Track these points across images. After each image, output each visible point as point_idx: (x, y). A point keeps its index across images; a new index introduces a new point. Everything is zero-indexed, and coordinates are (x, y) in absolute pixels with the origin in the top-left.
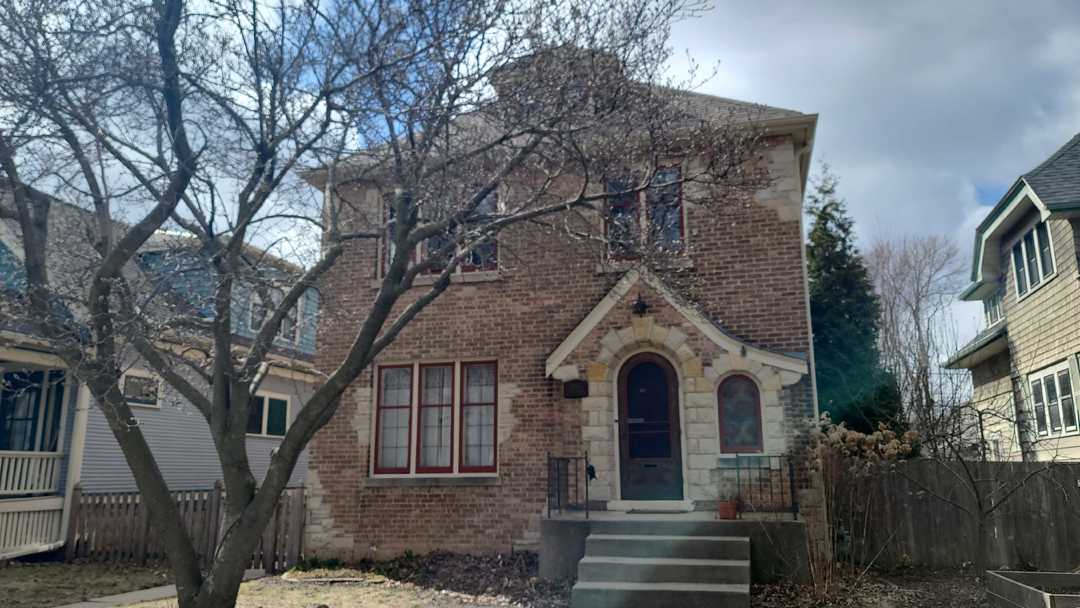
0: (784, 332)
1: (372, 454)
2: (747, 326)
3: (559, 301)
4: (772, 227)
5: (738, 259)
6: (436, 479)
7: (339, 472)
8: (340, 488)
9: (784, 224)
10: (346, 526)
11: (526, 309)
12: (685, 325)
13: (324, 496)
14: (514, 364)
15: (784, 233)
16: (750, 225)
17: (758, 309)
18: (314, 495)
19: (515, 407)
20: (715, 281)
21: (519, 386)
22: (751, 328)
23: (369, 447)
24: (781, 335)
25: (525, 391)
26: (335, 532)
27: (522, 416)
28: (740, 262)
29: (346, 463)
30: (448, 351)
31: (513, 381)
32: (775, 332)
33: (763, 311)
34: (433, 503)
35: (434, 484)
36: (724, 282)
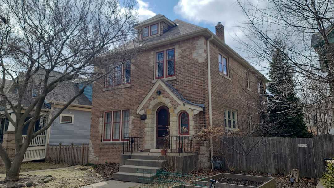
0: (199, 98)
1: (103, 136)
2: (189, 96)
3: (143, 92)
4: (197, 65)
5: (187, 76)
6: (115, 143)
7: (95, 141)
8: (96, 145)
9: (200, 64)
10: (97, 155)
11: (136, 94)
12: (170, 97)
13: (93, 147)
14: (133, 111)
15: (200, 67)
16: (191, 65)
17: (192, 91)
18: (91, 147)
19: (133, 122)
20: (181, 83)
21: (134, 117)
22: (190, 97)
23: (102, 134)
24: (198, 98)
25: (135, 118)
26: (94, 157)
27: (134, 125)
28: (188, 77)
29: (97, 138)
30: (119, 107)
31: (133, 115)
32: (196, 98)
33: (193, 91)
34: (115, 149)
35: (114, 144)
36: (184, 83)
